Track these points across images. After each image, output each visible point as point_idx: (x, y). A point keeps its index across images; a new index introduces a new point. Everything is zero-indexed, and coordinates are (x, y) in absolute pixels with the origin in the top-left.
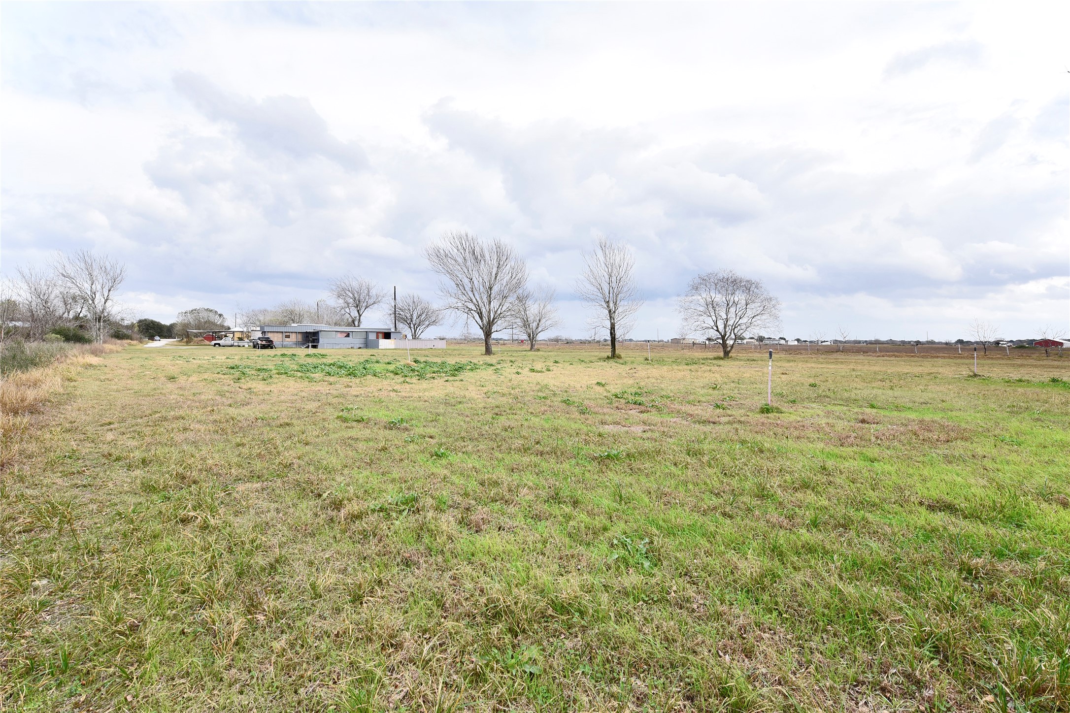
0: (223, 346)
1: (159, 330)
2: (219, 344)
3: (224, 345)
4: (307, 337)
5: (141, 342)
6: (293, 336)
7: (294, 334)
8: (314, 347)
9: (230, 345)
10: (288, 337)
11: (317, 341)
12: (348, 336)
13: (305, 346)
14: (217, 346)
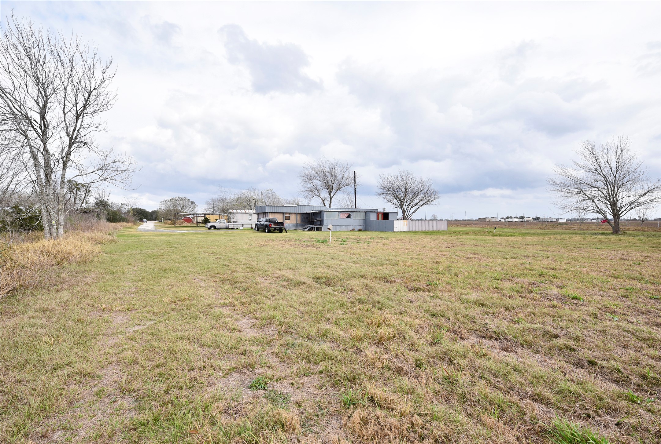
0: (218, 229)
1: (145, 215)
2: (214, 227)
3: (219, 227)
4: (307, 218)
5: (135, 224)
6: (293, 217)
7: (293, 214)
8: (319, 229)
9: (225, 227)
10: (288, 218)
11: (321, 222)
12: (349, 217)
13: (308, 229)
14: (212, 228)
